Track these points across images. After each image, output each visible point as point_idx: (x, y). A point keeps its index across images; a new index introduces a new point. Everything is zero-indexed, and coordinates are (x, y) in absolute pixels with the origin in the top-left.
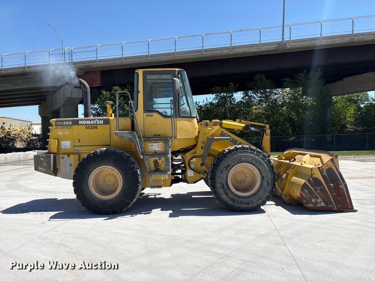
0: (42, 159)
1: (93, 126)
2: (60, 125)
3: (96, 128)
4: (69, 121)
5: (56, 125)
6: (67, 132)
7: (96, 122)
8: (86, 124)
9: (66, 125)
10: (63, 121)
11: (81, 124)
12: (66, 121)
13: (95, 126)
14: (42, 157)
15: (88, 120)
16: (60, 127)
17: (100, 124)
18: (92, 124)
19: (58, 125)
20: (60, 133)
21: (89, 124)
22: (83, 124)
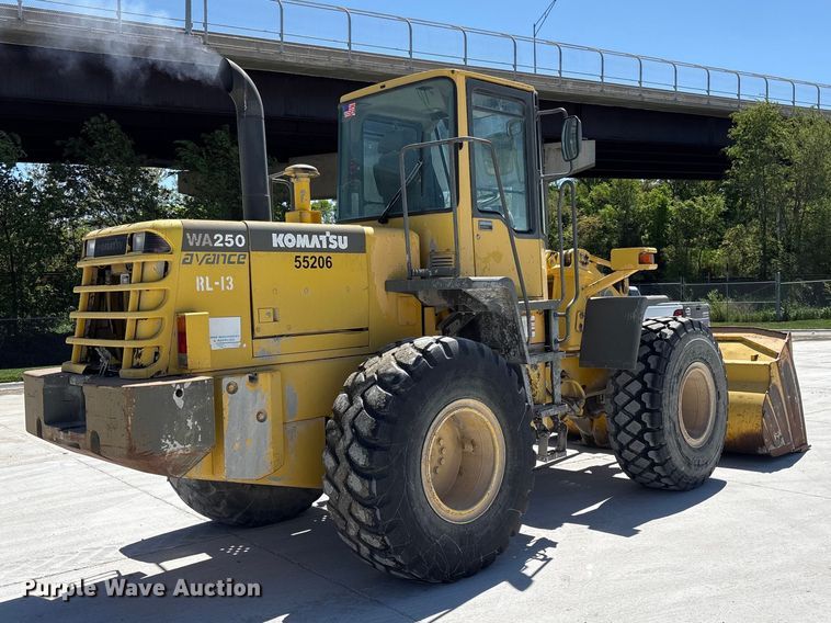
0: (179, 402)
1: (317, 255)
2: (200, 249)
3: (328, 263)
4: (235, 232)
5: (185, 247)
6: (228, 280)
7: (328, 243)
8: (295, 249)
9: (225, 249)
10: (212, 232)
11: (279, 249)
12: (224, 232)
13: (325, 255)
14: (179, 393)
15: (303, 233)
16: (201, 254)
17: (338, 250)
18: (315, 250)
19: (195, 248)
20: (202, 283)
21: (306, 250)
22: (286, 249)
